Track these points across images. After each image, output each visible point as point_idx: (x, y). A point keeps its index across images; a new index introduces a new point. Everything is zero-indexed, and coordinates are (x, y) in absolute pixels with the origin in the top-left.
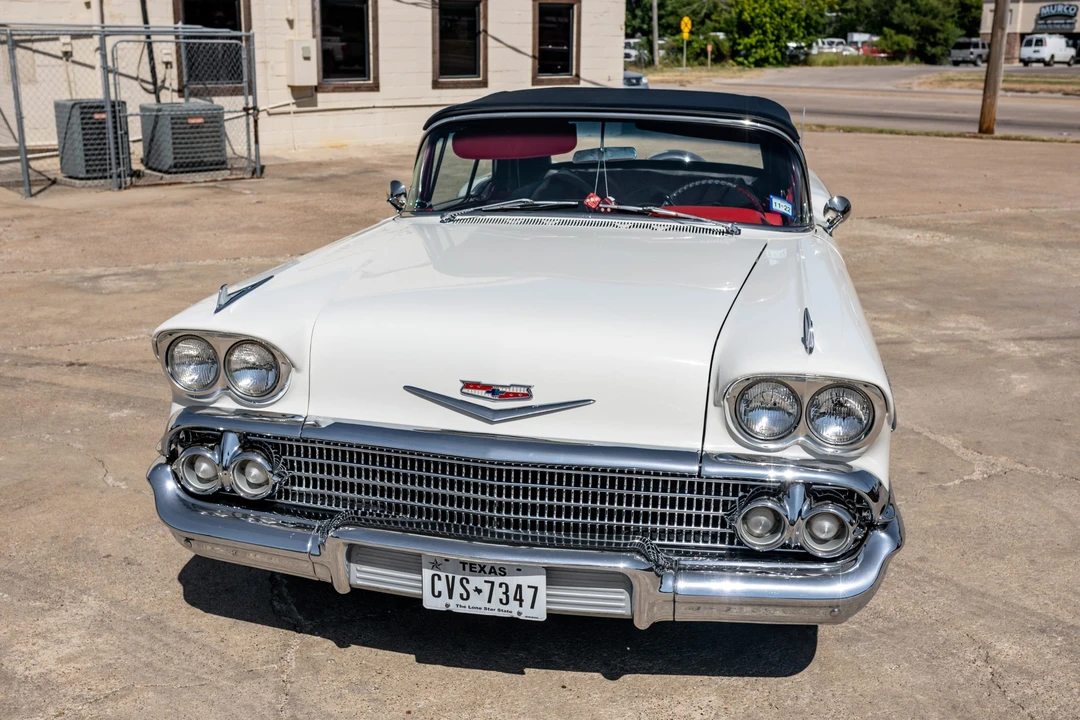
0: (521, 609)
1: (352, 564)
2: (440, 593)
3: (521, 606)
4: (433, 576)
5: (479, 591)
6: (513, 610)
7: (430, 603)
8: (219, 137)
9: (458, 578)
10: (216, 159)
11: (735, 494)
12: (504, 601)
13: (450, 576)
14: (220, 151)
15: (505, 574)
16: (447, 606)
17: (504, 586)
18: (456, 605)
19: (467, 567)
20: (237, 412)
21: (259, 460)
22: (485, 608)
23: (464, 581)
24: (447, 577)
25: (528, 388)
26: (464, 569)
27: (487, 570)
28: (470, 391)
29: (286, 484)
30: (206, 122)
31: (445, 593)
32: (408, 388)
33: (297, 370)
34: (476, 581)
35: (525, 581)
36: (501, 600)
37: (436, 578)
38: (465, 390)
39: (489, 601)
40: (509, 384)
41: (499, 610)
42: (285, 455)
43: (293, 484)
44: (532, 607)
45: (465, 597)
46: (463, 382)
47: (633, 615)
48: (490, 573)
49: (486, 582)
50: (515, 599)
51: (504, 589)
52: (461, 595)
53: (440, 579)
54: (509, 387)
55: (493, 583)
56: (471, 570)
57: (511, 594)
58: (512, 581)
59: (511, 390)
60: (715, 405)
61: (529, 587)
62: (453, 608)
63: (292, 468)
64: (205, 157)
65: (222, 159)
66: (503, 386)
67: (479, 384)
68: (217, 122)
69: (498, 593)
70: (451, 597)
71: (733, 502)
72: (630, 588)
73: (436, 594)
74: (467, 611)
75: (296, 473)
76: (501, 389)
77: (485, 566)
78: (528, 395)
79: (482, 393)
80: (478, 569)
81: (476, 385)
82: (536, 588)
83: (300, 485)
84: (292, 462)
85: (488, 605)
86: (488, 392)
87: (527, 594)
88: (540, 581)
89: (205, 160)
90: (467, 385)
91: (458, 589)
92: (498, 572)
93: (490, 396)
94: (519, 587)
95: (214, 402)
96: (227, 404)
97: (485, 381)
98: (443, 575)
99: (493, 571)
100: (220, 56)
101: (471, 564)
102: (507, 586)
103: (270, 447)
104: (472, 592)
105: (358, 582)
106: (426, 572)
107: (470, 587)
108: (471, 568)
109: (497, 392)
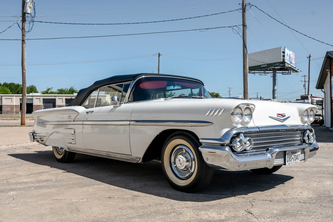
6: (296, 162)
7: (287, 164)
13: (289, 156)
18: (290, 163)
34: (293, 156)
38: (278, 116)
55: (294, 156)
60: (299, 116)
72: (305, 153)
73: (288, 161)
79: (280, 116)
81: (279, 114)
82: (299, 155)
85: (293, 162)
91: (290, 159)
93: (281, 116)
94: (297, 155)
95: (238, 126)
97: (280, 114)
99: (295, 153)
104: (292, 159)
105: (274, 164)
106: (287, 156)
107: (292, 158)
108: (292, 153)
109: (282, 115)
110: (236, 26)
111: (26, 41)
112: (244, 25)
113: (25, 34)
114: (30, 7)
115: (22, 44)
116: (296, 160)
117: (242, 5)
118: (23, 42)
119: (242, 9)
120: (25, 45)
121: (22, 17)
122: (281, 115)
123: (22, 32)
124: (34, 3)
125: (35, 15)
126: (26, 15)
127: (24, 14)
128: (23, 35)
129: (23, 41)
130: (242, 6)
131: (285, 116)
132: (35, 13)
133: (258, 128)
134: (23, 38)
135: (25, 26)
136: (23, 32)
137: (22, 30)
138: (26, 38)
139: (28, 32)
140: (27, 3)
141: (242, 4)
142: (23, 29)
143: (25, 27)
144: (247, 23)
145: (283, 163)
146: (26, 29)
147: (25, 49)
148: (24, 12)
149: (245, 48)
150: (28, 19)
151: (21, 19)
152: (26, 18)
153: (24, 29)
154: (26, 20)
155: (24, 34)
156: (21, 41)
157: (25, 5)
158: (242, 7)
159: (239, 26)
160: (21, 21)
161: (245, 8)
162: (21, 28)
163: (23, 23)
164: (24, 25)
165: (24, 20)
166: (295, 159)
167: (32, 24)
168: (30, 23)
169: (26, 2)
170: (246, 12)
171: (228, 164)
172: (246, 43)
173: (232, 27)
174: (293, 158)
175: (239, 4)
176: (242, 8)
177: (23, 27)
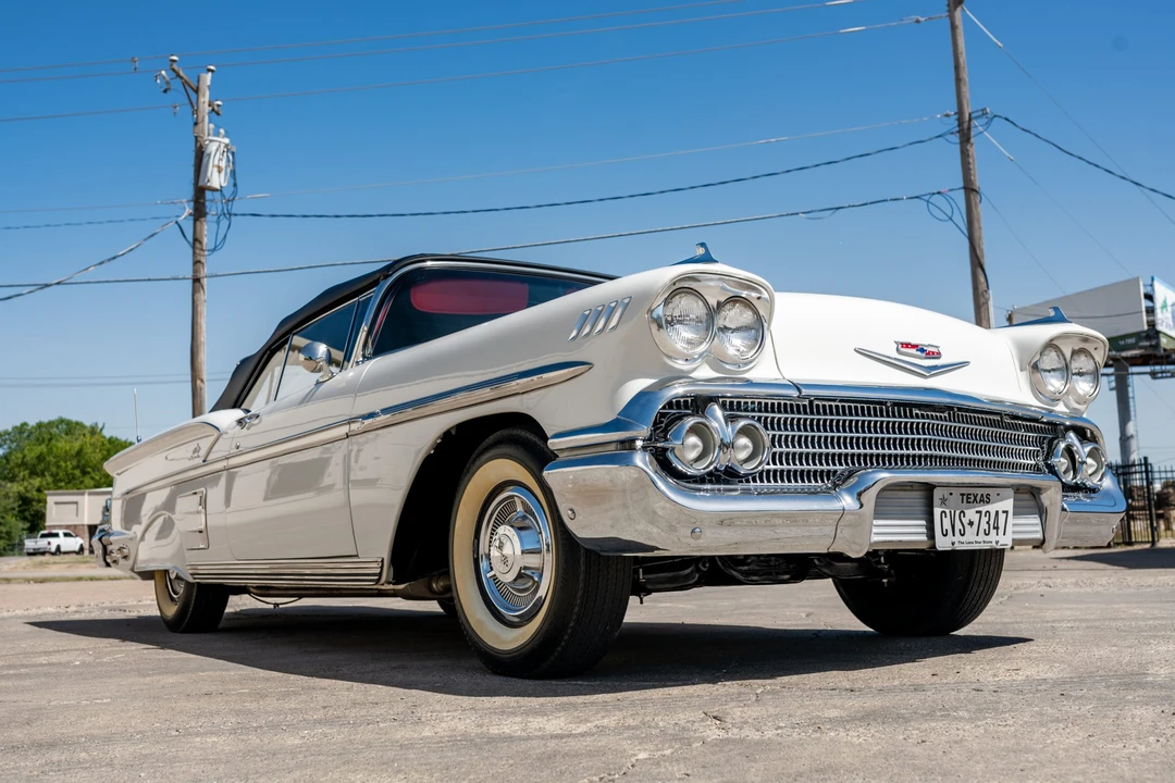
0: (998, 538)
1: (878, 520)
2: (947, 531)
3: (997, 534)
4: (942, 512)
6: (993, 540)
7: (941, 543)
9: (958, 512)
12: (987, 532)
13: (953, 511)
15: (989, 502)
16: (953, 544)
17: (988, 515)
18: (958, 543)
19: (965, 498)
22: (976, 542)
23: (962, 515)
24: (951, 512)
25: (938, 348)
26: (963, 502)
27: (979, 498)
28: (904, 350)
31: (950, 531)
34: (971, 514)
35: (1000, 506)
36: (985, 530)
37: (944, 515)
38: (901, 350)
39: (978, 534)
40: (928, 345)
41: (985, 542)
44: (1004, 533)
45: (962, 532)
46: (896, 342)
47: (1044, 539)
48: (980, 502)
49: (977, 512)
50: (994, 528)
51: (987, 519)
52: (960, 531)
53: (946, 516)
54: (928, 347)
55: (980, 512)
56: (968, 502)
57: (992, 522)
58: (992, 508)
59: (930, 350)
60: (1020, 370)
61: (1004, 512)
62: (958, 547)
66: (925, 346)
67: (910, 344)
69: (984, 522)
70: (954, 534)
72: (1042, 512)
73: (945, 533)
74: (965, 547)
75: (777, 449)
76: (924, 349)
77: (977, 495)
79: (913, 351)
80: (973, 498)
81: (907, 345)
82: (1006, 512)
83: (774, 463)
85: (977, 539)
86: (917, 350)
87: (1002, 517)
88: (1008, 504)
90: (901, 345)
91: (958, 526)
92: (986, 499)
93: (919, 353)
94: (997, 512)
96: (706, 372)
97: (914, 342)
98: (947, 511)
99: (982, 500)
101: (967, 495)
102: (990, 514)
104: (967, 527)
105: (875, 538)
106: (937, 511)
107: (965, 521)
108: (968, 498)
109: (922, 350)
110: (938, 193)
111: (205, 281)
112: (969, 189)
113: (203, 260)
114: (219, 167)
115: (194, 292)
116: (993, 532)
117: (959, 120)
118: (197, 284)
119: (958, 132)
120: (202, 297)
121: (192, 204)
122: (914, 346)
123: (194, 253)
124: (233, 154)
125: (235, 193)
126: (208, 195)
127: (200, 192)
128: (197, 262)
129: (196, 280)
130: (956, 123)
131: (939, 353)
132: (235, 185)
133: (797, 387)
134: (195, 271)
135: (201, 230)
136: (197, 251)
137: (194, 247)
138: (205, 271)
139: (214, 250)
140: (209, 155)
141: (956, 116)
142: (196, 240)
143: (202, 237)
144: (979, 181)
145: (924, 538)
146: (205, 240)
147: (203, 309)
148: (200, 184)
149: (979, 270)
150: (212, 209)
151: (189, 210)
152: (207, 204)
153: (201, 243)
154: (208, 210)
155: (199, 258)
156: (191, 281)
157: (205, 161)
158: (959, 126)
159: (951, 194)
160: (190, 215)
161: (969, 128)
162: (190, 239)
163: (198, 223)
164: (198, 228)
165: (199, 213)
166: (984, 526)
167: (224, 223)
168: (218, 222)
169: (208, 151)
170: (972, 140)
171: (655, 530)
172: (982, 250)
173: (927, 198)
174: (971, 523)
175: (947, 115)
176: (957, 129)
177: (198, 236)
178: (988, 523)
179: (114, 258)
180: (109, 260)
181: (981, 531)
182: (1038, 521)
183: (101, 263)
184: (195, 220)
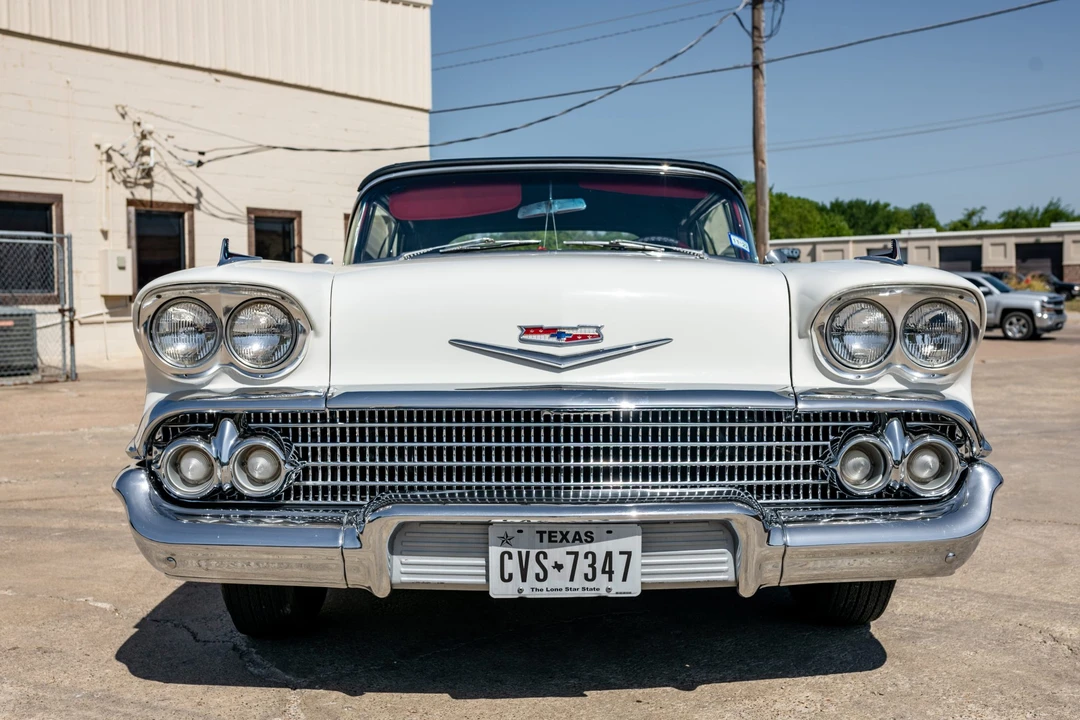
0: (610, 585)
1: (394, 557)
2: (511, 575)
3: (610, 580)
4: (502, 554)
5: (558, 567)
6: (602, 587)
7: (499, 590)
8: (29, 340)
9: (533, 553)
10: (26, 363)
11: (826, 438)
12: (590, 577)
13: (524, 552)
14: (31, 355)
15: (591, 541)
16: (520, 591)
17: (590, 556)
18: (530, 589)
19: (546, 536)
20: (239, 392)
21: (269, 444)
22: (567, 589)
23: (541, 556)
24: (520, 553)
25: (598, 328)
26: (541, 541)
27: (570, 537)
28: (530, 337)
29: (297, 479)
30: (15, 325)
31: (517, 576)
32: (455, 343)
33: (317, 334)
34: (557, 554)
35: (615, 545)
36: (586, 575)
37: (506, 556)
38: (525, 337)
39: (572, 579)
40: (576, 326)
41: (584, 589)
42: (297, 441)
43: (306, 478)
44: (624, 579)
45: (541, 577)
46: (520, 327)
47: (737, 581)
48: (573, 541)
49: (568, 553)
50: (604, 572)
51: (590, 560)
52: (537, 575)
53: (510, 557)
54: (576, 328)
56: (550, 541)
57: (599, 565)
58: (600, 548)
59: (579, 332)
60: (800, 337)
61: (621, 553)
62: (528, 593)
63: (305, 458)
64: (13, 361)
65: (32, 364)
66: (568, 328)
67: (541, 328)
68: (28, 325)
69: (583, 566)
70: (524, 579)
71: (825, 447)
72: (733, 542)
73: (506, 577)
74: (545, 595)
75: (310, 463)
76: (567, 332)
77: (567, 533)
78: (598, 337)
79: (546, 337)
80: (559, 537)
81: (537, 330)
83: (315, 478)
84: (305, 450)
85: (570, 585)
86: (552, 336)
87: (619, 563)
88: (634, 543)
89: (14, 364)
90: (528, 330)
91: (533, 568)
92: (584, 537)
93: (554, 340)
94: (609, 555)
95: (208, 383)
96: (226, 384)
97: (547, 325)
98: (514, 551)
99: (577, 538)
100: (32, 260)
101: (550, 532)
102: (594, 555)
103: (278, 433)
104: (552, 572)
105: (402, 578)
106: (495, 550)
107: (548, 564)
108: (550, 537)
109: (562, 335)
111: (764, 67)
113: (762, 46)
115: (755, 77)
116: (602, 577)
118: (757, 70)
120: (763, 81)
123: (753, 41)
128: (756, 49)
129: (756, 67)
134: (755, 58)
135: (759, 18)
136: (756, 39)
137: (753, 36)
138: (765, 55)
139: (770, 36)
142: (755, 28)
143: (760, 25)
145: (483, 581)
146: (763, 25)
147: (764, 94)
153: (759, 30)
155: (757, 45)
156: (751, 69)
160: (749, 4)
162: (750, 29)
163: (756, 11)
164: (756, 16)
166: (584, 569)
167: (778, 8)
168: (774, 8)
177: (756, 24)
178: (592, 566)
179: (675, 56)
180: (671, 59)
181: (579, 575)
182: (727, 557)
183: (663, 63)
184: (754, 8)
